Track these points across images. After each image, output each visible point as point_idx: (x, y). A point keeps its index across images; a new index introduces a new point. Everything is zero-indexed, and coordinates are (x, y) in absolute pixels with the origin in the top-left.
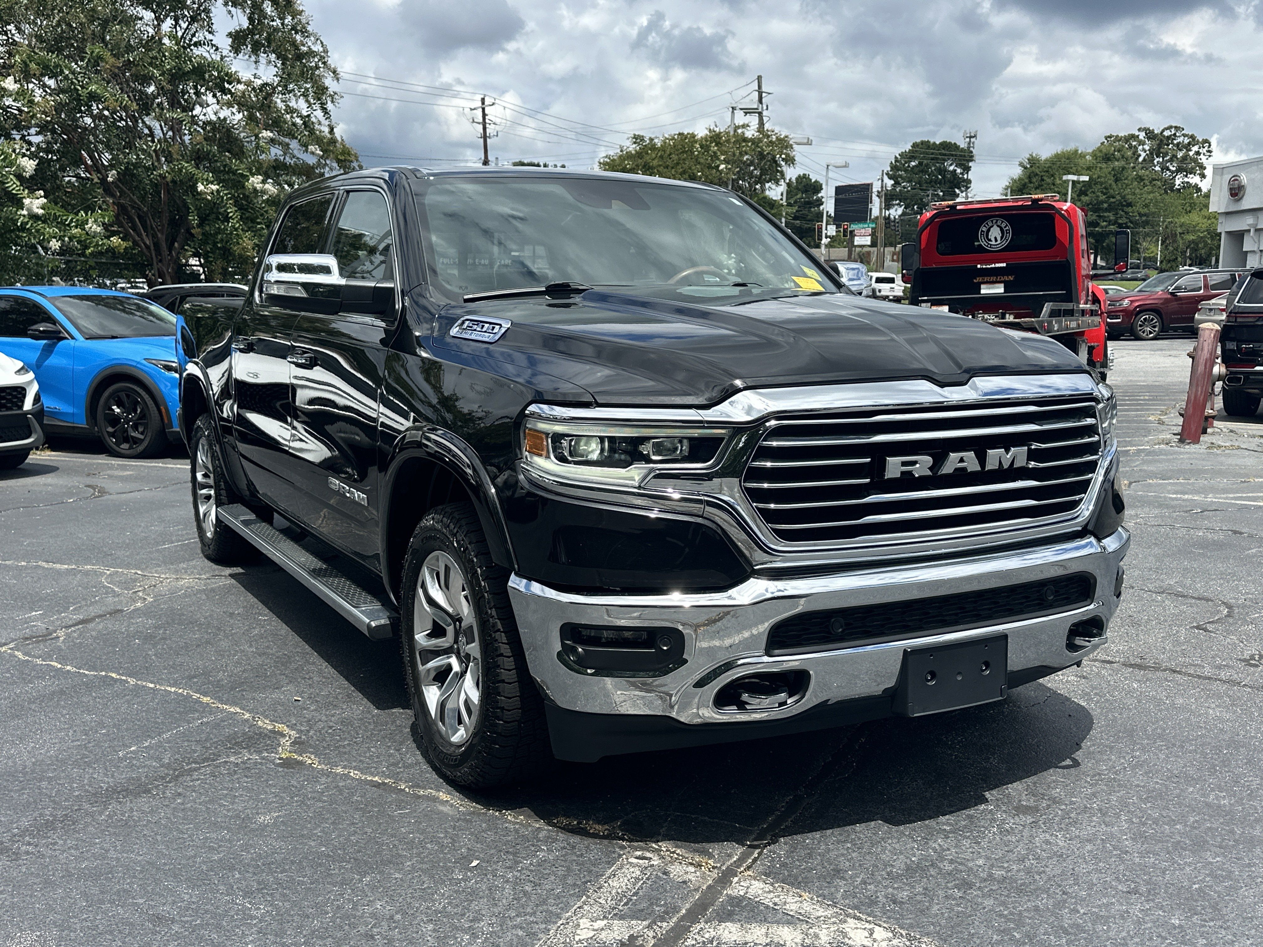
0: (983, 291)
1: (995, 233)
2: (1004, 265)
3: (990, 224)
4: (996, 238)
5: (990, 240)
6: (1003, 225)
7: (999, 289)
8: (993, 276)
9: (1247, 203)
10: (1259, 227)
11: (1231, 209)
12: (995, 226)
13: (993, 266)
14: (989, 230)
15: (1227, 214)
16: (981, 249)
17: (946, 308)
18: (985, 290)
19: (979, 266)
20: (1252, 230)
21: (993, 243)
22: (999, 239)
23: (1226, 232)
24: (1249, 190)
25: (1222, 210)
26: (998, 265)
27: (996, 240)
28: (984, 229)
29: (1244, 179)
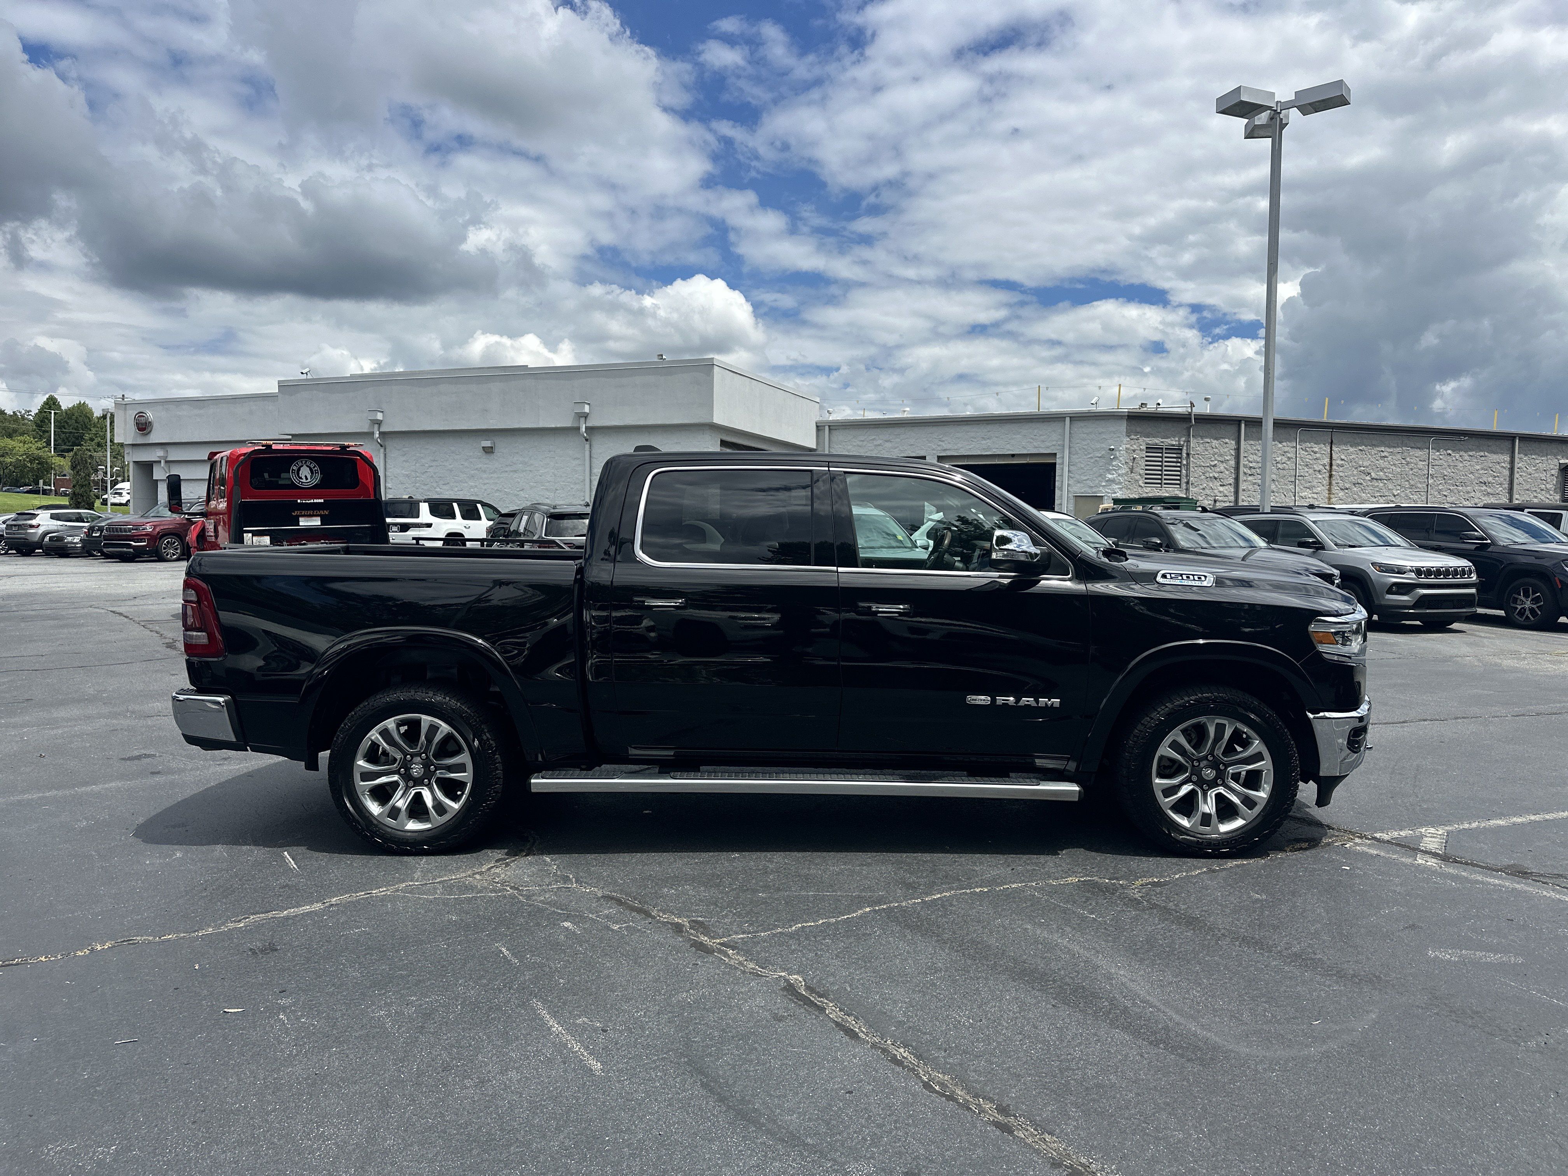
0: (301, 524)
1: (305, 472)
2: (322, 501)
3: (300, 464)
4: (306, 477)
5: (301, 478)
6: (312, 466)
7: (316, 522)
8: (311, 510)
9: (155, 437)
10: (169, 459)
11: (140, 441)
12: (305, 466)
13: (312, 501)
14: (299, 470)
15: (133, 445)
16: (293, 486)
17: (267, 540)
18: (304, 523)
19: (299, 501)
20: (163, 462)
21: (304, 480)
22: (309, 477)
23: (134, 462)
24: (156, 426)
25: (129, 441)
26: (315, 501)
27: (307, 479)
28: (295, 468)
29: (150, 415)
